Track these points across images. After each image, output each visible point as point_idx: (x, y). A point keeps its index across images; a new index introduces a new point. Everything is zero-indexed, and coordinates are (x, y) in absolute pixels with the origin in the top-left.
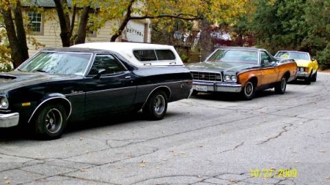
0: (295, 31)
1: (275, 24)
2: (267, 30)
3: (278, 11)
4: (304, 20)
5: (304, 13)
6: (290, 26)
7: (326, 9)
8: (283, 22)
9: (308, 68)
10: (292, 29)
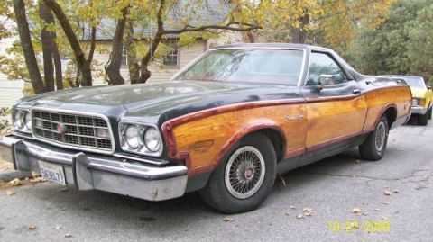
0: (398, 67)
1: (380, 62)
2: (372, 67)
3: (382, 50)
4: (406, 56)
5: (406, 50)
6: (393, 63)
7: (429, 43)
8: (386, 59)
9: (425, 100)
10: (395, 65)
